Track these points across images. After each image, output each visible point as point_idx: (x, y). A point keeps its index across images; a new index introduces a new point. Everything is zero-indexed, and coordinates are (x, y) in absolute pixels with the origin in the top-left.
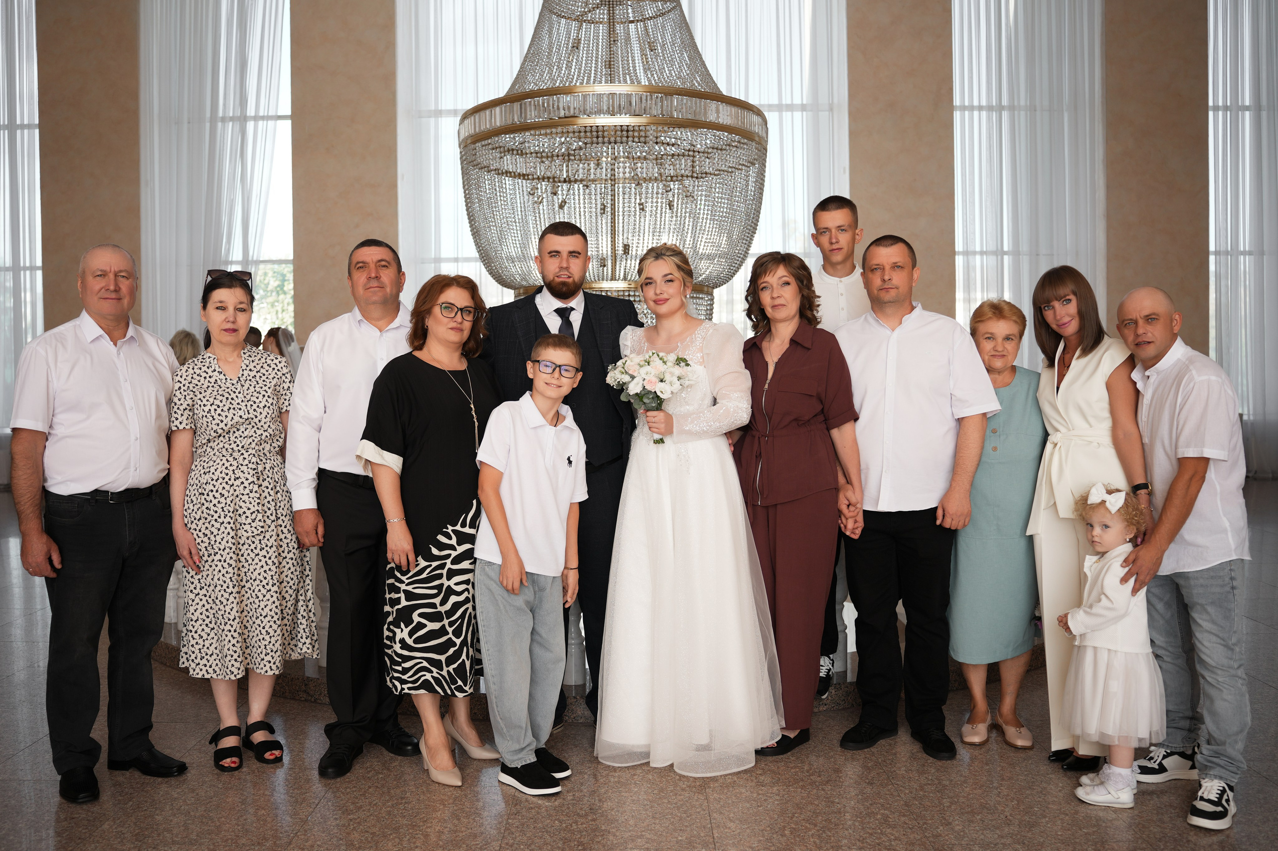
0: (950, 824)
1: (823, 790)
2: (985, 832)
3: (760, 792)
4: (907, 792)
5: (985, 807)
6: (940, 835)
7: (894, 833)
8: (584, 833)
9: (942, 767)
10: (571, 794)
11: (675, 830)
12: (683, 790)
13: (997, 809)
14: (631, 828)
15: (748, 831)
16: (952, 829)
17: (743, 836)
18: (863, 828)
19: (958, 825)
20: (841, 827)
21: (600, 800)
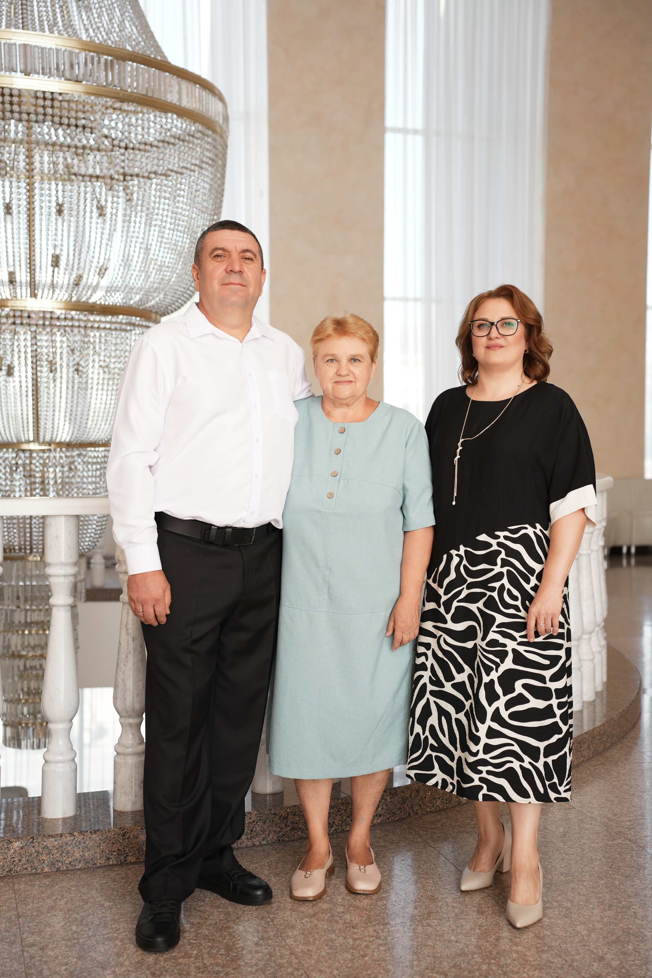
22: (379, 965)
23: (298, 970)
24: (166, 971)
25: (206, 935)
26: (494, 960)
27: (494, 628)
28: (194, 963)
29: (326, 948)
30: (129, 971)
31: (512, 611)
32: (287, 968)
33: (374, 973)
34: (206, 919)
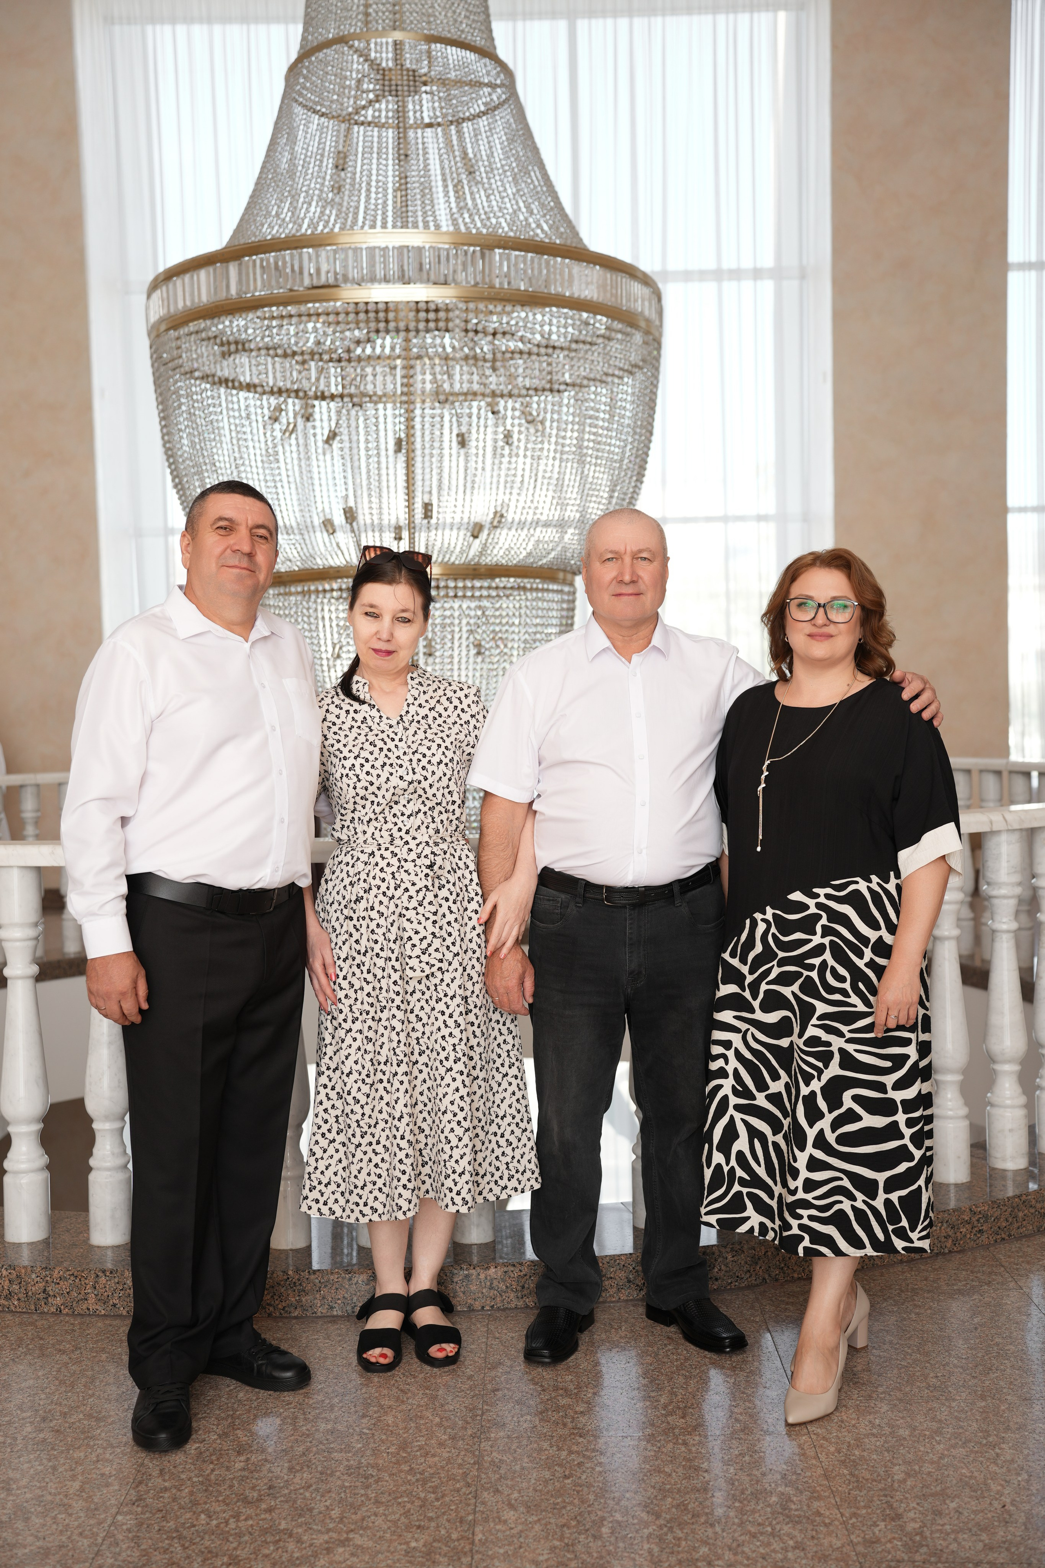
0: (899, 1516)
1: (685, 1443)
2: (960, 1536)
3: (575, 1448)
4: (832, 1449)
5: (967, 1484)
6: (878, 1541)
7: (796, 1533)
8: (246, 1538)
9: (901, 1400)
10: (242, 1458)
11: (408, 1528)
12: (441, 1444)
13: (989, 1490)
14: (331, 1526)
15: (537, 1527)
16: (902, 1528)
17: (527, 1537)
18: (742, 1524)
19: (913, 1520)
20: (702, 1520)
21: (291, 1469)
22: (578, 1492)
23: (468, 1485)
24: (308, 1467)
25: (388, 1425)
26: (741, 1502)
27: (814, 1021)
28: (348, 1460)
29: (526, 1460)
30: (266, 1460)
31: (837, 997)
32: (458, 1481)
33: (564, 1501)
34: (403, 1402)
